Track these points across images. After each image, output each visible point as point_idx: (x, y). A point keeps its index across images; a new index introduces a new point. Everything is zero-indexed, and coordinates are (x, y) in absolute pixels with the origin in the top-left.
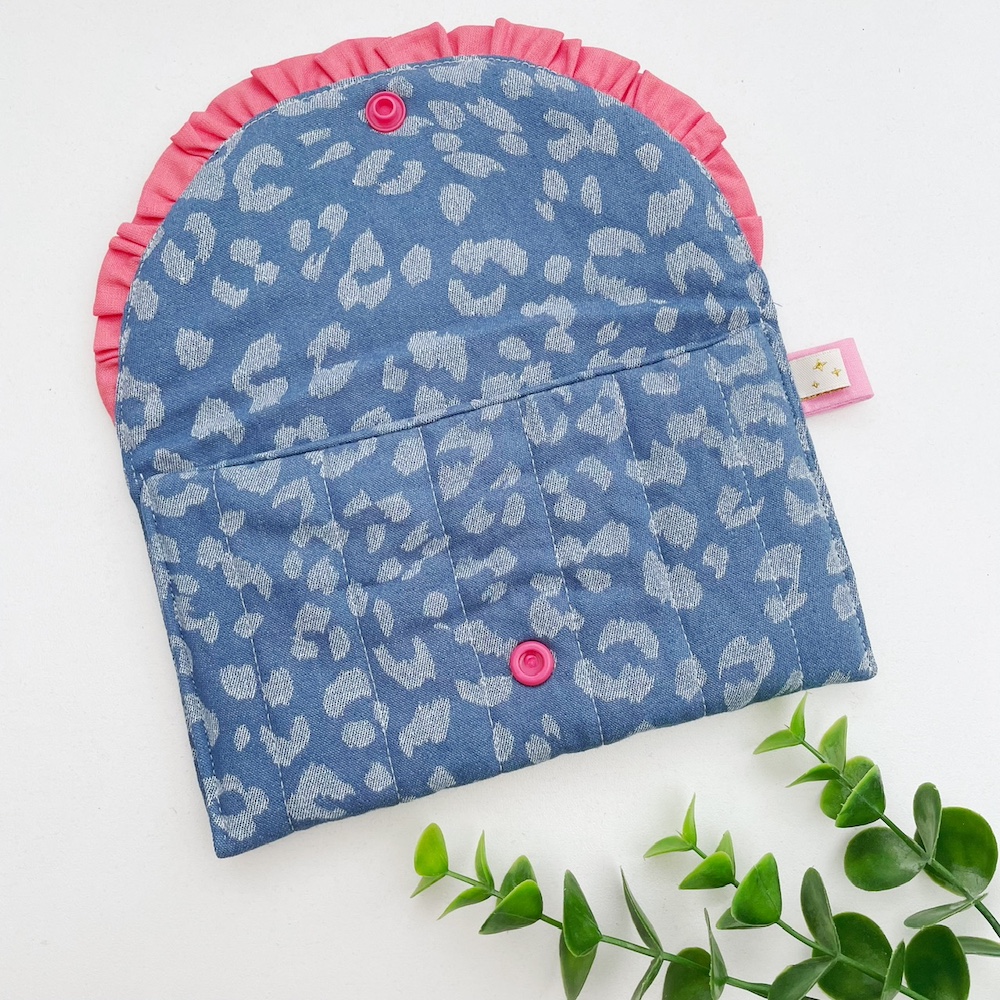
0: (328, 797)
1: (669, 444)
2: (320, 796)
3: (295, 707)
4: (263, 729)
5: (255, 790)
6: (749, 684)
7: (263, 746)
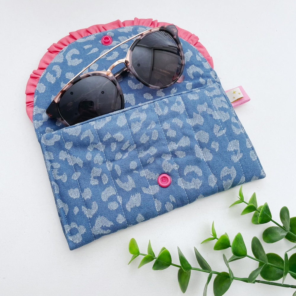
0: (105, 226)
1: (198, 113)
2: (102, 226)
3: (92, 199)
4: (83, 207)
5: (81, 226)
6: (230, 181)
7: (83, 213)
